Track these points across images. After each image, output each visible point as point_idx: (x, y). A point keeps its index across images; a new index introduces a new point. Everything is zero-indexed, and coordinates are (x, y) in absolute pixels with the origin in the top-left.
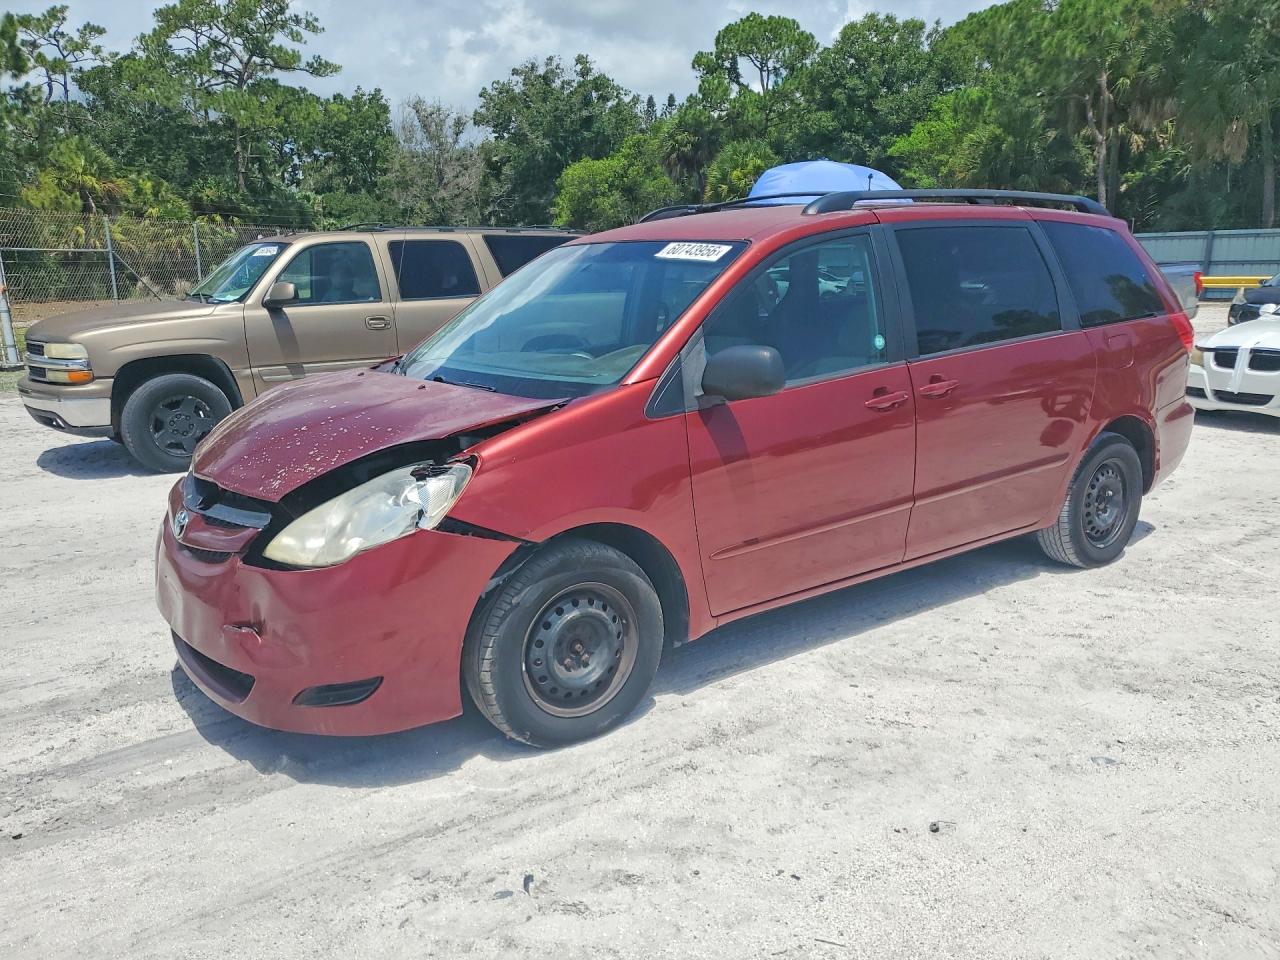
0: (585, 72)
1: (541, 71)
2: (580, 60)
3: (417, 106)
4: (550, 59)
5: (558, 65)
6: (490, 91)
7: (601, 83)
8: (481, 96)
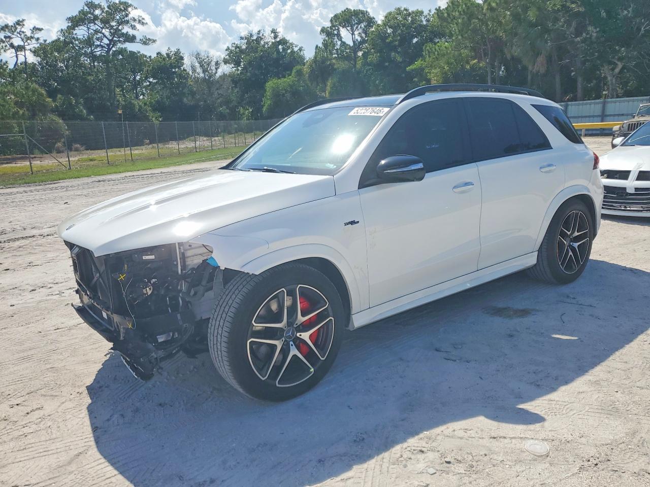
0: (276, 37)
1: (255, 38)
2: (274, 31)
3: (198, 56)
4: (259, 31)
5: (263, 34)
6: (230, 48)
7: (284, 42)
8: (226, 50)
